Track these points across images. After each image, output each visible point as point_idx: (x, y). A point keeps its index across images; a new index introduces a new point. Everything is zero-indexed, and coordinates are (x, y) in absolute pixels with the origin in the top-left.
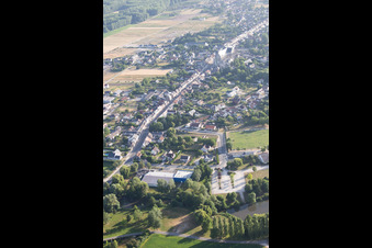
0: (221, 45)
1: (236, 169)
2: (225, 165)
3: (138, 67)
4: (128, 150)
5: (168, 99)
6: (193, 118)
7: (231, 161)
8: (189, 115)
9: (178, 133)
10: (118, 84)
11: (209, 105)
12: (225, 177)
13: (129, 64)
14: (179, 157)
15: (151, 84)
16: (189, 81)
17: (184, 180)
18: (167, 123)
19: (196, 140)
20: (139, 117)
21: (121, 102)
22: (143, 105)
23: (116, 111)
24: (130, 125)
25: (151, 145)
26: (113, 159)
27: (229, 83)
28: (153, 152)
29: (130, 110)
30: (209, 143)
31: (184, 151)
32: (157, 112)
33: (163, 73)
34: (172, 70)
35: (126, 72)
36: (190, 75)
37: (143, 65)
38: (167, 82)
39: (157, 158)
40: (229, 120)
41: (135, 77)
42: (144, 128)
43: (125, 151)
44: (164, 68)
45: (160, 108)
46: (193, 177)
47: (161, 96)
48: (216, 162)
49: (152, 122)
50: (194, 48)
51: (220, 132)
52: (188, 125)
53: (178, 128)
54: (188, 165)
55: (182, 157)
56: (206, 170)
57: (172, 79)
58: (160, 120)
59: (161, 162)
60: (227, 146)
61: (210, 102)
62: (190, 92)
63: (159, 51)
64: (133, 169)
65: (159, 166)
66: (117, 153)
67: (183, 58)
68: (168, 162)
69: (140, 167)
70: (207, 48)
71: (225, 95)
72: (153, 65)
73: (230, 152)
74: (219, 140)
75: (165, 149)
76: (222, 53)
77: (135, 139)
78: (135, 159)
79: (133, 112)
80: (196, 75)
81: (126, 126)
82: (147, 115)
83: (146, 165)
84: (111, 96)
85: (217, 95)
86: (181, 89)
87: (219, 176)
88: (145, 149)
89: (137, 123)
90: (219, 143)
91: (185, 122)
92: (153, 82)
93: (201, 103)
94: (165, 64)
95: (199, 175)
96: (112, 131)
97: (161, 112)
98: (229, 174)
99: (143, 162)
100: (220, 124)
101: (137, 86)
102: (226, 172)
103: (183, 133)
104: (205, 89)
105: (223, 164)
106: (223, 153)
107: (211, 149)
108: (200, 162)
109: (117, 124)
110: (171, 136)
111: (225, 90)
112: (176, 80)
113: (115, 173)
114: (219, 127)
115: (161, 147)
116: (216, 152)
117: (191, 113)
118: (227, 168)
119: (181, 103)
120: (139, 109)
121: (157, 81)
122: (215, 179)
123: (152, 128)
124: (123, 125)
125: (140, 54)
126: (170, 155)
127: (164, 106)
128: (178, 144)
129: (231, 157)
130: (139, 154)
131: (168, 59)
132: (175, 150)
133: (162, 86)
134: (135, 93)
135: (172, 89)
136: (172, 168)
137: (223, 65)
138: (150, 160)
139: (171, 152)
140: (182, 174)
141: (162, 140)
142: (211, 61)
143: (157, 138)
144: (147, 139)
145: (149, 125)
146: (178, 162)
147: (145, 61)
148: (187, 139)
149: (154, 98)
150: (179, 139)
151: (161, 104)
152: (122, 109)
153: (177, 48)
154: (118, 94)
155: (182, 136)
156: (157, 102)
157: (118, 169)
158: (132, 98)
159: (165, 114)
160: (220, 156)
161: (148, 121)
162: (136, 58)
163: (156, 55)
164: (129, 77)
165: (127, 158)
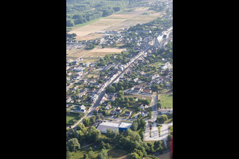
0: (160, 33)
1: (163, 123)
2: (155, 119)
3: (103, 46)
4: (90, 106)
5: (120, 70)
6: (137, 84)
7: (160, 117)
8: (133, 82)
9: (125, 94)
10: (89, 58)
11: (148, 75)
12: (155, 129)
13: (97, 44)
14: (124, 112)
15: (111, 59)
16: (136, 57)
17: (126, 129)
18: (118, 87)
19: (137, 100)
20: (100, 82)
21: (89, 71)
22: (103, 73)
23: (86, 77)
24: (93, 88)
25: (106, 102)
26: (79, 112)
27: (163, 59)
28: (107, 107)
29: (95, 77)
30: (145, 103)
31: (128, 108)
32: (112, 79)
33: (119, 51)
34: (125, 50)
35: (95, 50)
36: (137, 53)
37: (106, 45)
38: (121, 57)
39: (109, 112)
40: (161, 86)
41: (101, 54)
42: (103, 90)
43: (88, 106)
44: (120, 47)
45: (115, 76)
46: (132, 128)
47: (116, 67)
48: (149, 117)
49: (108, 86)
50: (142, 34)
51: (154, 94)
52: (133, 89)
53: (125, 91)
54: (130, 118)
55: (126, 112)
56: (141, 123)
57: (125, 56)
58: (114, 85)
59: (111, 115)
60: (158, 106)
61: (149, 72)
62: (136, 65)
63: (118, 36)
64: (91, 120)
65: (110, 118)
66: (83, 107)
67: (134, 41)
68: (116, 115)
69: (97, 118)
70: (150, 34)
71: (160, 68)
72: (113, 46)
73: (160, 110)
74: (152, 100)
75: (115, 106)
76: (160, 38)
77: (96, 97)
78: (94, 113)
79: (96, 78)
80: (142, 53)
81: (91, 88)
82: (106, 80)
83: (101, 117)
84: (83, 66)
85: (154, 68)
86: (130, 63)
87: (151, 127)
88: (102, 105)
89: (99, 87)
90: (152, 103)
91: (131, 87)
92: (112, 58)
93: (143, 73)
94: (122, 45)
95: (136, 126)
96: (81, 91)
97: (115, 79)
98: (158, 126)
99: (99, 115)
100: (154, 89)
101: (101, 60)
102: (155, 124)
103: (129, 94)
104: (146, 64)
105: (154, 118)
106: (155, 110)
107: (146, 107)
108: (138, 116)
109: (85, 87)
110: (120, 97)
111: (160, 64)
112: (128, 56)
113: (79, 123)
114: (153, 91)
115: (113, 104)
116: (150, 110)
117: (135, 80)
118: (156, 121)
119: (129, 73)
120: (101, 76)
121: (115, 57)
122: (147, 129)
123: (108, 91)
124: (89, 87)
125: (106, 38)
126: (118, 111)
127: (117, 75)
128: (124, 103)
129: (160, 113)
130: (97, 109)
131: (124, 41)
132: (122, 107)
133: (118, 60)
134: (99, 65)
135: (124, 63)
136: (119, 120)
137: (160, 47)
138: (104, 114)
139: (119, 108)
140: (125, 125)
141: (114, 99)
142: (152, 43)
143: (111, 98)
144: (104, 98)
145: (106, 88)
146: (123, 115)
147: (108, 42)
148: (131, 99)
149: (112, 69)
150: (126, 99)
151: (115, 73)
152: (90, 76)
153: (130, 34)
154: (88, 66)
155: (127, 97)
156: (114, 71)
157: (82, 119)
158: (97, 68)
159: (118, 80)
160: (153, 113)
161: (106, 85)
162: (102, 41)
163: (116, 38)
164: (97, 53)
165: (89, 111)
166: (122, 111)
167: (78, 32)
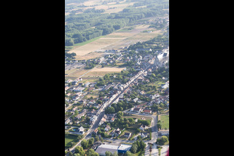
0: (160, 51)
1: (163, 144)
2: (156, 141)
3: (103, 65)
4: (89, 127)
5: (120, 90)
6: (136, 104)
7: (160, 138)
8: (133, 102)
9: (125, 115)
10: (88, 78)
11: (148, 95)
12: (155, 151)
13: (97, 64)
14: (123, 134)
15: (110, 78)
16: (136, 77)
17: (125, 151)
18: (117, 108)
19: (136, 121)
20: (100, 103)
21: (89, 91)
22: (103, 93)
23: (85, 98)
24: (92, 108)
25: (105, 123)
26: (78, 134)
27: (164, 78)
28: (106, 129)
29: (94, 97)
30: (145, 124)
31: (127, 129)
32: (112, 99)
33: (119, 70)
34: (125, 69)
35: (95, 69)
36: (137, 72)
37: (106, 64)
38: (121, 77)
39: (108, 134)
40: (161, 106)
41: (100, 73)
42: (102, 110)
43: (87, 128)
44: (120, 67)
45: (114, 96)
46: (131, 150)
47: (116, 87)
48: (149, 138)
49: (108, 107)
50: (142, 53)
51: (154, 115)
52: (132, 109)
53: (125, 112)
54: (129, 140)
55: (126, 134)
56: (141, 144)
57: (125, 75)
58: (113, 105)
59: (110, 137)
60: (158, 127)
61: (149, 92)
62: (135, 84)
63: (118, 54)
64: (90, 142)
65: (109, 140)
66: (81, 129)
67: (134, 60)
68: (115, 137)
69: (96, 140)
70: (150, 52)
71: (160, 88)
72: (113, 65)
73: (160, 131)
74: (153, 121)
75: (114, 127)
76: (160, 57)
77: (95, 119)
78: (93, 134)
79: (95, 99)
80: (142, 72)
81: (90, 109)
82: (105, 101)
83: (100, 139)
84: (83, 86)
85: (154, 87)
86: (130, 82)
87: (151, 149)
88: (101, 127)
89: (98, 107)
90: (152, 124)
91: (130, 107)
92: (112, 77)
93: (143, 93)
94: (120, 64)
95: (136, 148)
96: (80, 112)
97: (115, 99)
98: (158, 148)
99: (97, 137)
100: (155, 109)
101: (100, 80)
102: (155, 146)
103: (128, 115)
104: (146, 83)
105: (154, 140)
106: (155, 131)
107: (146, 128)
108: (138, 138)
109: (84, 108)
110: (119, 117)
111: (160, 83)
112: (128, 76)
113: (78, 145)
114: (154, 111)
115: (112, 125)
116: (150, 131)
117: (135, 100)
118: (156, 143)
119: (129, 93)
120: (100, 96)
121: (115, 76)
122: (147, 151)
123: (107, 111)
124: (88, 108)
125: (105, 57)
126: (118, 132)
127: (117, 95)
128: (124, 124)
129: (160, 135)
130: (96, 130)
131: (124, 60)
132: (121, 128)
133: (117, 80)
134: (99, 85)
135: (124, 83)
136: (118, 142)
137: (160, 65)
138: (103, 136)
139: (118, 130)
140: (124, 147)
141: (113, 120)
142: (152, 62)
143: (110, 119)
144: (103, 119)
145: (105, 109)
146: (123, 137)
147: (108, 61)
148: (130, 120)
149: (111, 89)
150: (125, 120)
151: (115, 93)
152: (89, 97)
153: (130, 53)
154: (87, 86)
155: (127, 118)
156: (113, 91)
157: (80, 141)
158: (96, 88)
159: (117, 100)
160: (153, 134)
161: (105, 105)
162: (102, 59)
163: (116, 57)
164: (96, 73)
165: (88, 133)
166: (122, 132)
167: (78, 52)
